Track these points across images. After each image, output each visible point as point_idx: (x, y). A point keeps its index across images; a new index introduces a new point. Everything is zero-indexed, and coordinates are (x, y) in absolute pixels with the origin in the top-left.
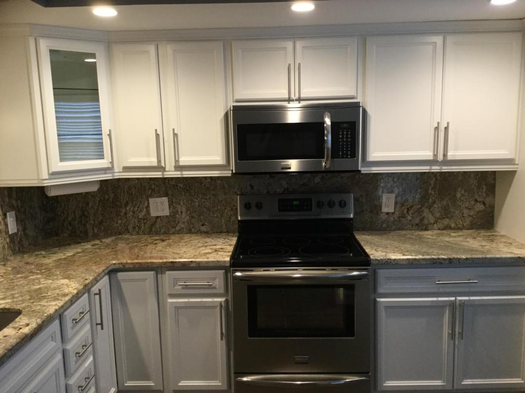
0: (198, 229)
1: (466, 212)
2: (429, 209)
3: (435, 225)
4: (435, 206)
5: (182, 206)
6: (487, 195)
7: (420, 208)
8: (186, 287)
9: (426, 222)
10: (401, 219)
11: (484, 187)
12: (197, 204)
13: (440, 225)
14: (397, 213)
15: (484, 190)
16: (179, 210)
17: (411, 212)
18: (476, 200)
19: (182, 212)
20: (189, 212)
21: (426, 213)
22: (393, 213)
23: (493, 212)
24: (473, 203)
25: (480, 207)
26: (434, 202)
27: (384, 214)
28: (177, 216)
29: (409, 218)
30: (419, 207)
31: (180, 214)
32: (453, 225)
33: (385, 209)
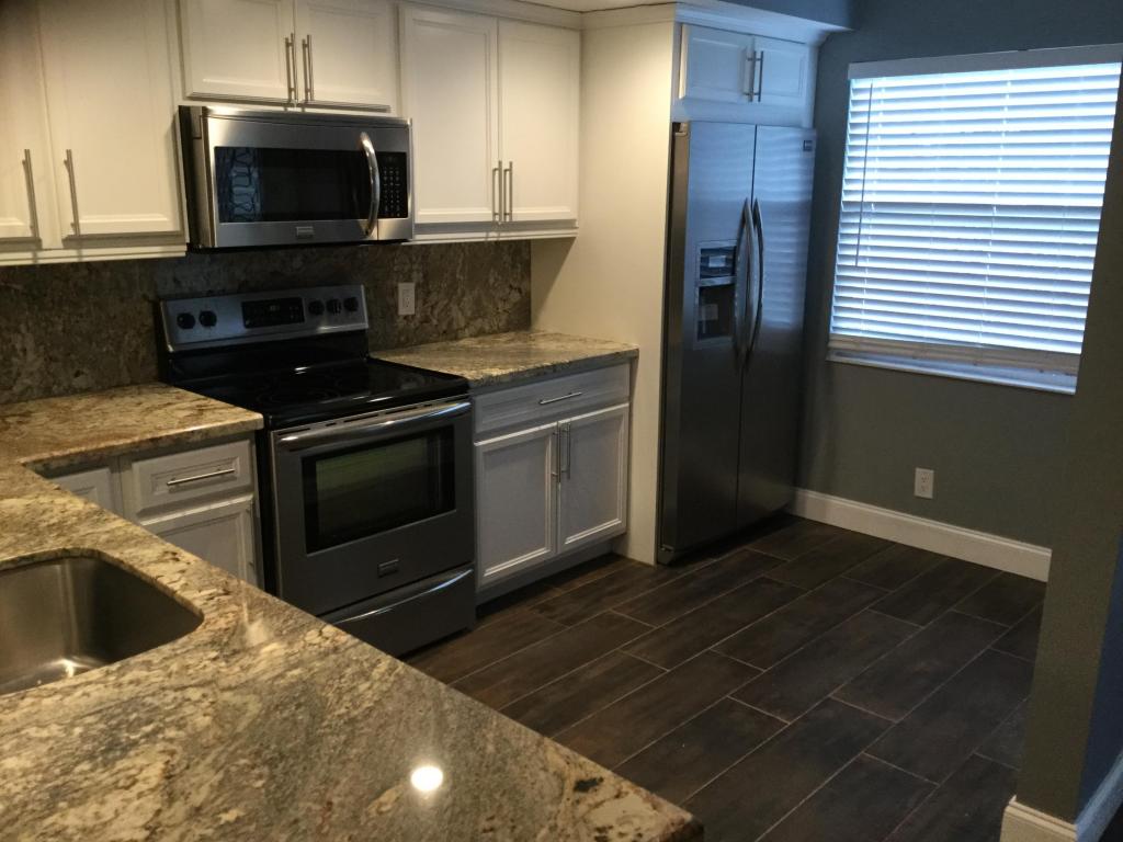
0: (65, 384)
1: (500, 305)
2: (459, 304)
3: (466, 330)
4: (465, 299)
5: (23, 336)
6: (523, 276)
7: (447, 304)
8: (177, 488)
9: (455, 327)
10: (425, 324)
11: (519, 265)
12: (60, 328)
13: (472, 329)
14: (418, 316)
15: (519, 270)
16: (18, 346)
17: (436, 312)
18: (511, 287)
19: (24, 351)
20: (41, 348)
21: (455, 312)
22: (413, 316)
23: (529, 303)
24: (508, 290)
25: (515, 297)
26: (463, 295)
27: (401, 318)
28: (14, 360)
29: (435, 322)
30: (445, 302)
31: (21, 354)
32: (487, 328)
33: (402, 311)
